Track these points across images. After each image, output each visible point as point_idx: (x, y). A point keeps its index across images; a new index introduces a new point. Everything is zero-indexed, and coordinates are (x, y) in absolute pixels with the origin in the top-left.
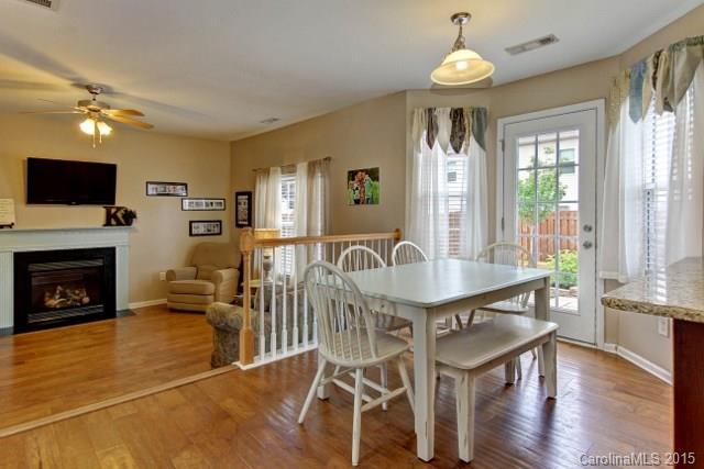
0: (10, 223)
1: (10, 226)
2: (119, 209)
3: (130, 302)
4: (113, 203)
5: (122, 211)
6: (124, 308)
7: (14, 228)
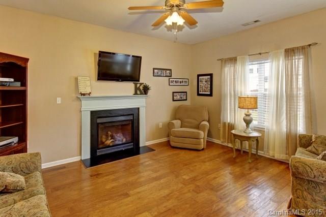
0: (88, 92)
1: (89, 94)
2: (141, 84)
3: (147, 141)
4: (139, 81)
5: (142, 86)
6: (143, 145)
7: (91, 95)
